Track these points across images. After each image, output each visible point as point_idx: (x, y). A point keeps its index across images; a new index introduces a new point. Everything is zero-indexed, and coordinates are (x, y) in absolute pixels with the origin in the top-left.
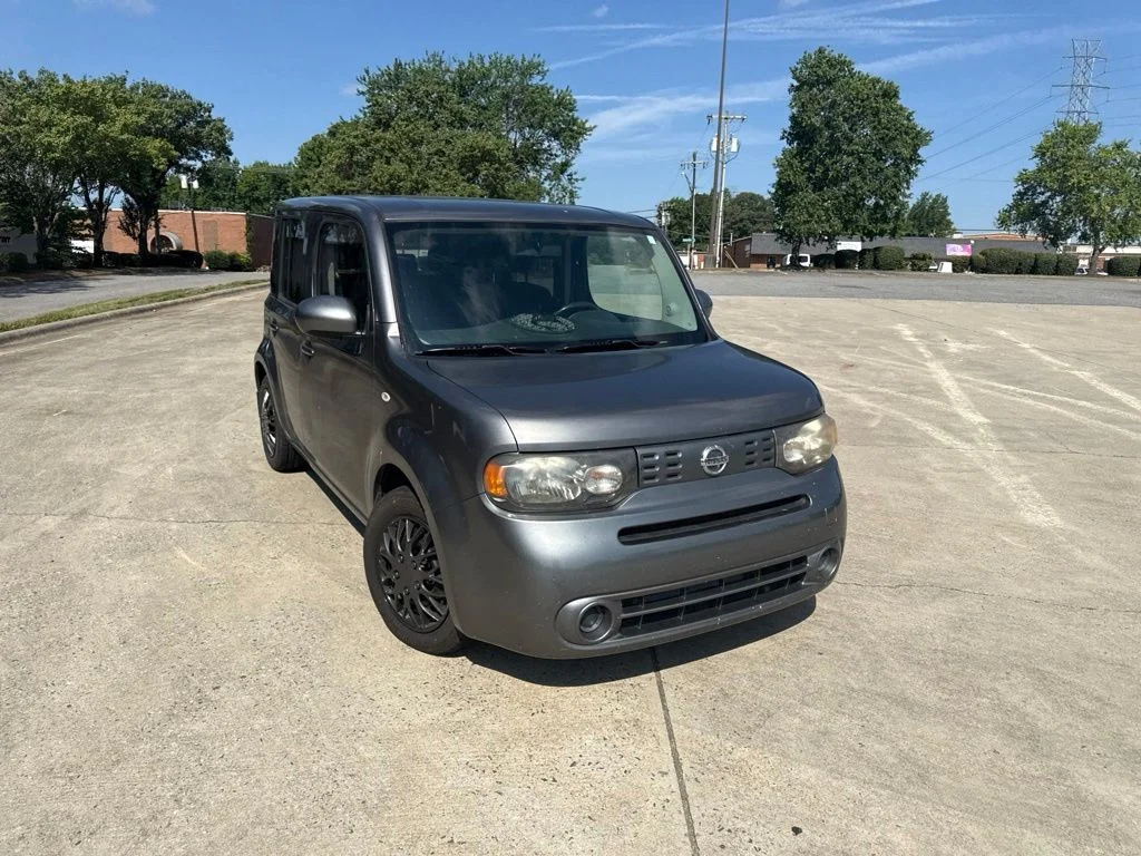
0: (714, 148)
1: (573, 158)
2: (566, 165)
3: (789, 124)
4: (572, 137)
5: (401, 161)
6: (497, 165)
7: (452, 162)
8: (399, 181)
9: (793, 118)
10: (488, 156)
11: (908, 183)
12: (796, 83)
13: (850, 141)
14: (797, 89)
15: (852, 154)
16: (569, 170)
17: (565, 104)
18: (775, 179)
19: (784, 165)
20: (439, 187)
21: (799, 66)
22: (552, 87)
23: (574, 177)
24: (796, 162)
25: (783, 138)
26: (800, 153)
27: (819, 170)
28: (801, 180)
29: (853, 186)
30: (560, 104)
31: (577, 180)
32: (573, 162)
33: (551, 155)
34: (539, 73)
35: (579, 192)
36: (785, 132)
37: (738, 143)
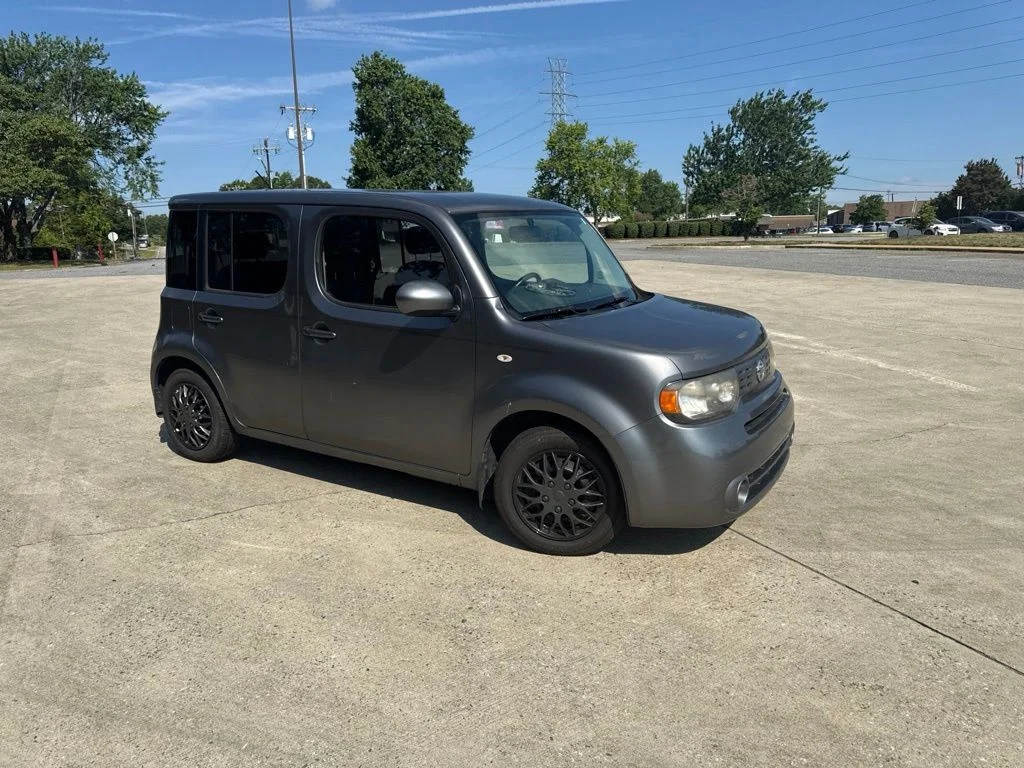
0: (292, 134)
1: (149, 143)
2: (142, 150)
3: (356, 117)
4: (146, 123)
6: (74, 150)
9: (359, 112)
10: (60, 141)
11: (461, 170)
12: (357, 81)
13: (411, 133)
14: (360, 87)
15: (414, 145)
16: (145, 156)
17: (131, 89)
18: (351, 166)
19: (359, 154)
21: (360, 67)
22: (115, 72)
23: (153, 160)
24: (368, 150)
25: (351, 129)
26: (373, 142)
27: (390, 158)
28: (376, 167)
29: (420, 172)
30: (128, 89)
31: (156, 164)
32: (150, 146)
33: (123, 139)
34: (98, 57)
35: (160, 176)
36: (352, 124)
37: (313, 133)
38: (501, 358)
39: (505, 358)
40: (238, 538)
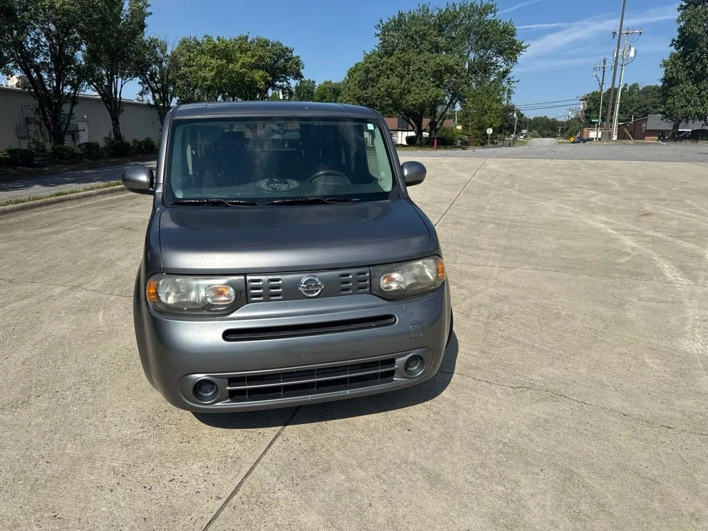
1: (511, 67)
2: (506, 72)
3: (678, 34)
4: (512, 54)
5: (397, 76)
7: (426, 75)
8: (393, 89)
9: (680, 30)
10: (450, 70)
12: (684, 4)
14: (685, 8)
16: (509, 75)
17: (508, 31)
18: (662, 76)
19: (671, 64)
20: (417, 92)
22: (500, 21)
23: (512, 80)
24: (679, 63)
25: (671, 45)
26: (683, 55)
28: (682, 76)
30: (504, 32)
31: (513, 82)
32: (511, 70)
33: (497, 66)
34: (491, 12)
35: (514, 90)
36: (674, 40)
37: (635, 51)
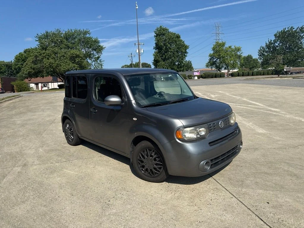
0: (137, 51)
1: (100, 56)
2: (98, 58)
3: (155, 45)
4: (100, 50)
5: (52, 58)
6: (81, 58)
7: (67, 58)
8: (53, 64)
9: (156, 44)
10: (78, 56)
11: (185, 58)
12: (156, 35)
13: (170, 49)
14: (156, 36)
15: (171, 52)
16: (100, 59)
17: (96, 42)
18: (153, 59)
19: (155, 56)
20: (64, 65)
21: (156, 31)
22: (92, 37)
23: (101, 60)
24: (158, 54)
25: (154, 49)
26: (159, 52)
27: (164, 56)
28: (160, 59)
29: (173, 60)
30: (95, 42)
31: (102, 61)
32: (101, 57)
33: (94, 55)
34: (88, 34)
35: (103, 64)
36: (154, 47)
37: (143, 51)
38: (134, 119)
39: (135, 119)
40: (67, 169)
